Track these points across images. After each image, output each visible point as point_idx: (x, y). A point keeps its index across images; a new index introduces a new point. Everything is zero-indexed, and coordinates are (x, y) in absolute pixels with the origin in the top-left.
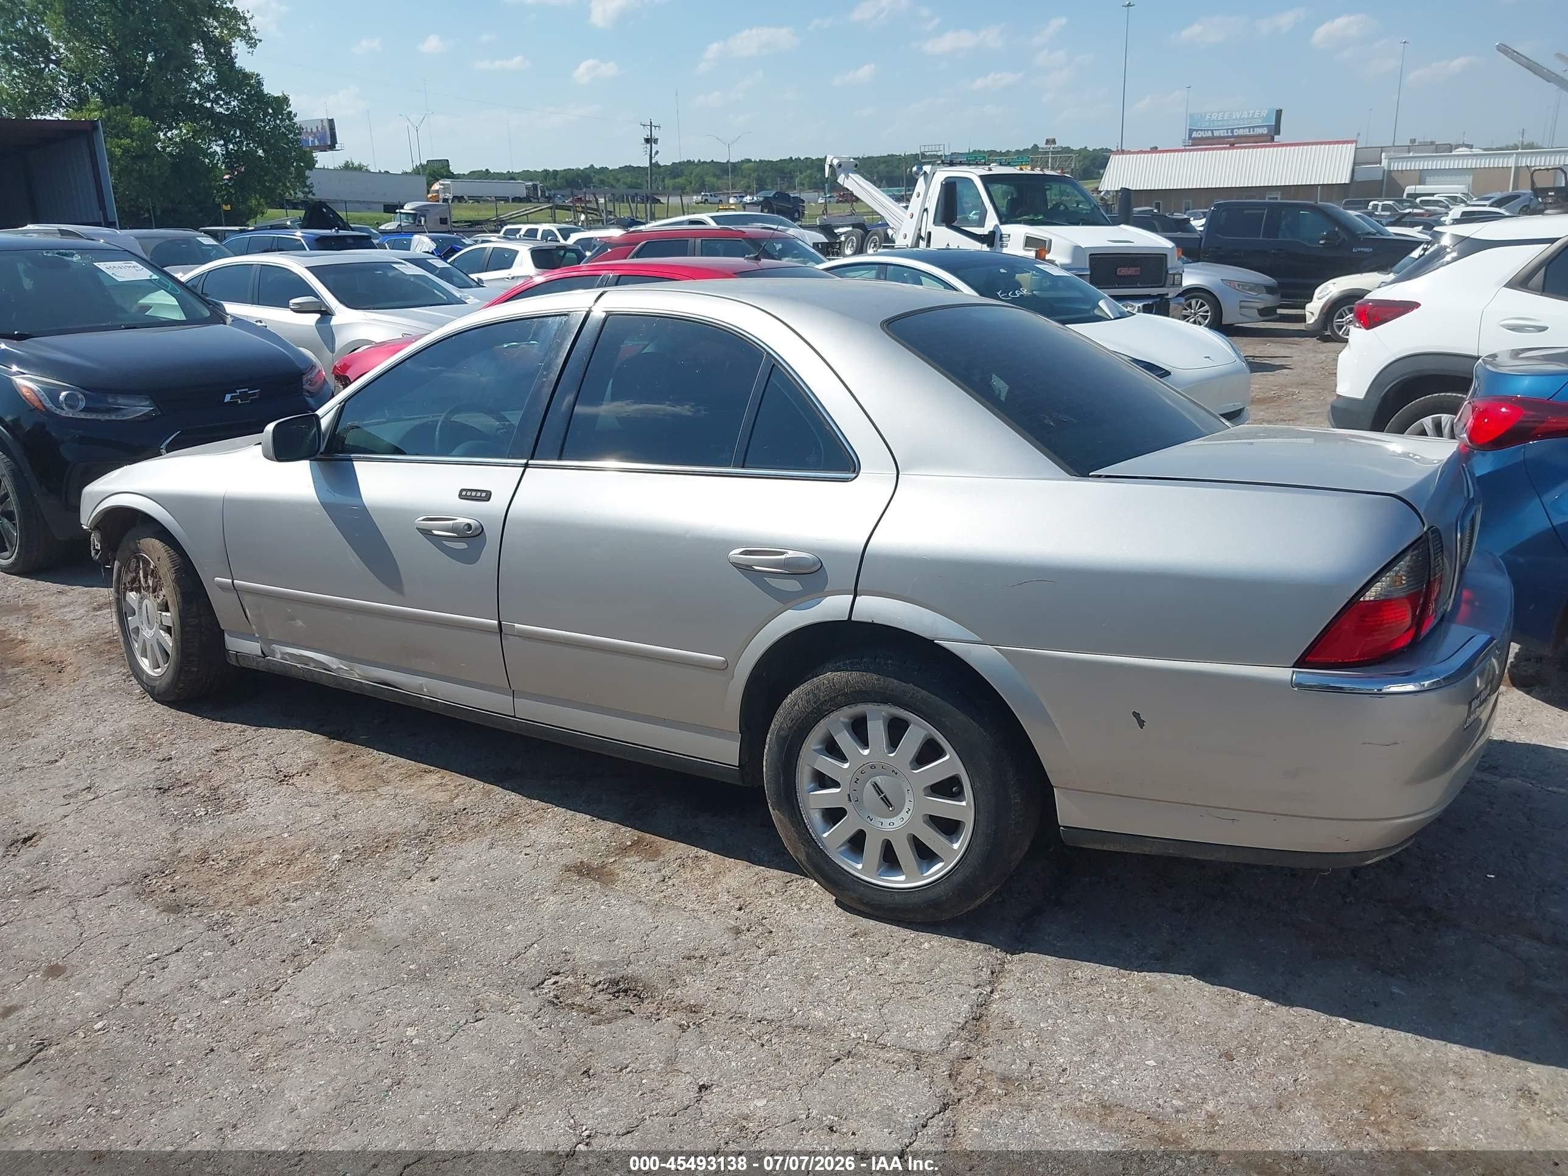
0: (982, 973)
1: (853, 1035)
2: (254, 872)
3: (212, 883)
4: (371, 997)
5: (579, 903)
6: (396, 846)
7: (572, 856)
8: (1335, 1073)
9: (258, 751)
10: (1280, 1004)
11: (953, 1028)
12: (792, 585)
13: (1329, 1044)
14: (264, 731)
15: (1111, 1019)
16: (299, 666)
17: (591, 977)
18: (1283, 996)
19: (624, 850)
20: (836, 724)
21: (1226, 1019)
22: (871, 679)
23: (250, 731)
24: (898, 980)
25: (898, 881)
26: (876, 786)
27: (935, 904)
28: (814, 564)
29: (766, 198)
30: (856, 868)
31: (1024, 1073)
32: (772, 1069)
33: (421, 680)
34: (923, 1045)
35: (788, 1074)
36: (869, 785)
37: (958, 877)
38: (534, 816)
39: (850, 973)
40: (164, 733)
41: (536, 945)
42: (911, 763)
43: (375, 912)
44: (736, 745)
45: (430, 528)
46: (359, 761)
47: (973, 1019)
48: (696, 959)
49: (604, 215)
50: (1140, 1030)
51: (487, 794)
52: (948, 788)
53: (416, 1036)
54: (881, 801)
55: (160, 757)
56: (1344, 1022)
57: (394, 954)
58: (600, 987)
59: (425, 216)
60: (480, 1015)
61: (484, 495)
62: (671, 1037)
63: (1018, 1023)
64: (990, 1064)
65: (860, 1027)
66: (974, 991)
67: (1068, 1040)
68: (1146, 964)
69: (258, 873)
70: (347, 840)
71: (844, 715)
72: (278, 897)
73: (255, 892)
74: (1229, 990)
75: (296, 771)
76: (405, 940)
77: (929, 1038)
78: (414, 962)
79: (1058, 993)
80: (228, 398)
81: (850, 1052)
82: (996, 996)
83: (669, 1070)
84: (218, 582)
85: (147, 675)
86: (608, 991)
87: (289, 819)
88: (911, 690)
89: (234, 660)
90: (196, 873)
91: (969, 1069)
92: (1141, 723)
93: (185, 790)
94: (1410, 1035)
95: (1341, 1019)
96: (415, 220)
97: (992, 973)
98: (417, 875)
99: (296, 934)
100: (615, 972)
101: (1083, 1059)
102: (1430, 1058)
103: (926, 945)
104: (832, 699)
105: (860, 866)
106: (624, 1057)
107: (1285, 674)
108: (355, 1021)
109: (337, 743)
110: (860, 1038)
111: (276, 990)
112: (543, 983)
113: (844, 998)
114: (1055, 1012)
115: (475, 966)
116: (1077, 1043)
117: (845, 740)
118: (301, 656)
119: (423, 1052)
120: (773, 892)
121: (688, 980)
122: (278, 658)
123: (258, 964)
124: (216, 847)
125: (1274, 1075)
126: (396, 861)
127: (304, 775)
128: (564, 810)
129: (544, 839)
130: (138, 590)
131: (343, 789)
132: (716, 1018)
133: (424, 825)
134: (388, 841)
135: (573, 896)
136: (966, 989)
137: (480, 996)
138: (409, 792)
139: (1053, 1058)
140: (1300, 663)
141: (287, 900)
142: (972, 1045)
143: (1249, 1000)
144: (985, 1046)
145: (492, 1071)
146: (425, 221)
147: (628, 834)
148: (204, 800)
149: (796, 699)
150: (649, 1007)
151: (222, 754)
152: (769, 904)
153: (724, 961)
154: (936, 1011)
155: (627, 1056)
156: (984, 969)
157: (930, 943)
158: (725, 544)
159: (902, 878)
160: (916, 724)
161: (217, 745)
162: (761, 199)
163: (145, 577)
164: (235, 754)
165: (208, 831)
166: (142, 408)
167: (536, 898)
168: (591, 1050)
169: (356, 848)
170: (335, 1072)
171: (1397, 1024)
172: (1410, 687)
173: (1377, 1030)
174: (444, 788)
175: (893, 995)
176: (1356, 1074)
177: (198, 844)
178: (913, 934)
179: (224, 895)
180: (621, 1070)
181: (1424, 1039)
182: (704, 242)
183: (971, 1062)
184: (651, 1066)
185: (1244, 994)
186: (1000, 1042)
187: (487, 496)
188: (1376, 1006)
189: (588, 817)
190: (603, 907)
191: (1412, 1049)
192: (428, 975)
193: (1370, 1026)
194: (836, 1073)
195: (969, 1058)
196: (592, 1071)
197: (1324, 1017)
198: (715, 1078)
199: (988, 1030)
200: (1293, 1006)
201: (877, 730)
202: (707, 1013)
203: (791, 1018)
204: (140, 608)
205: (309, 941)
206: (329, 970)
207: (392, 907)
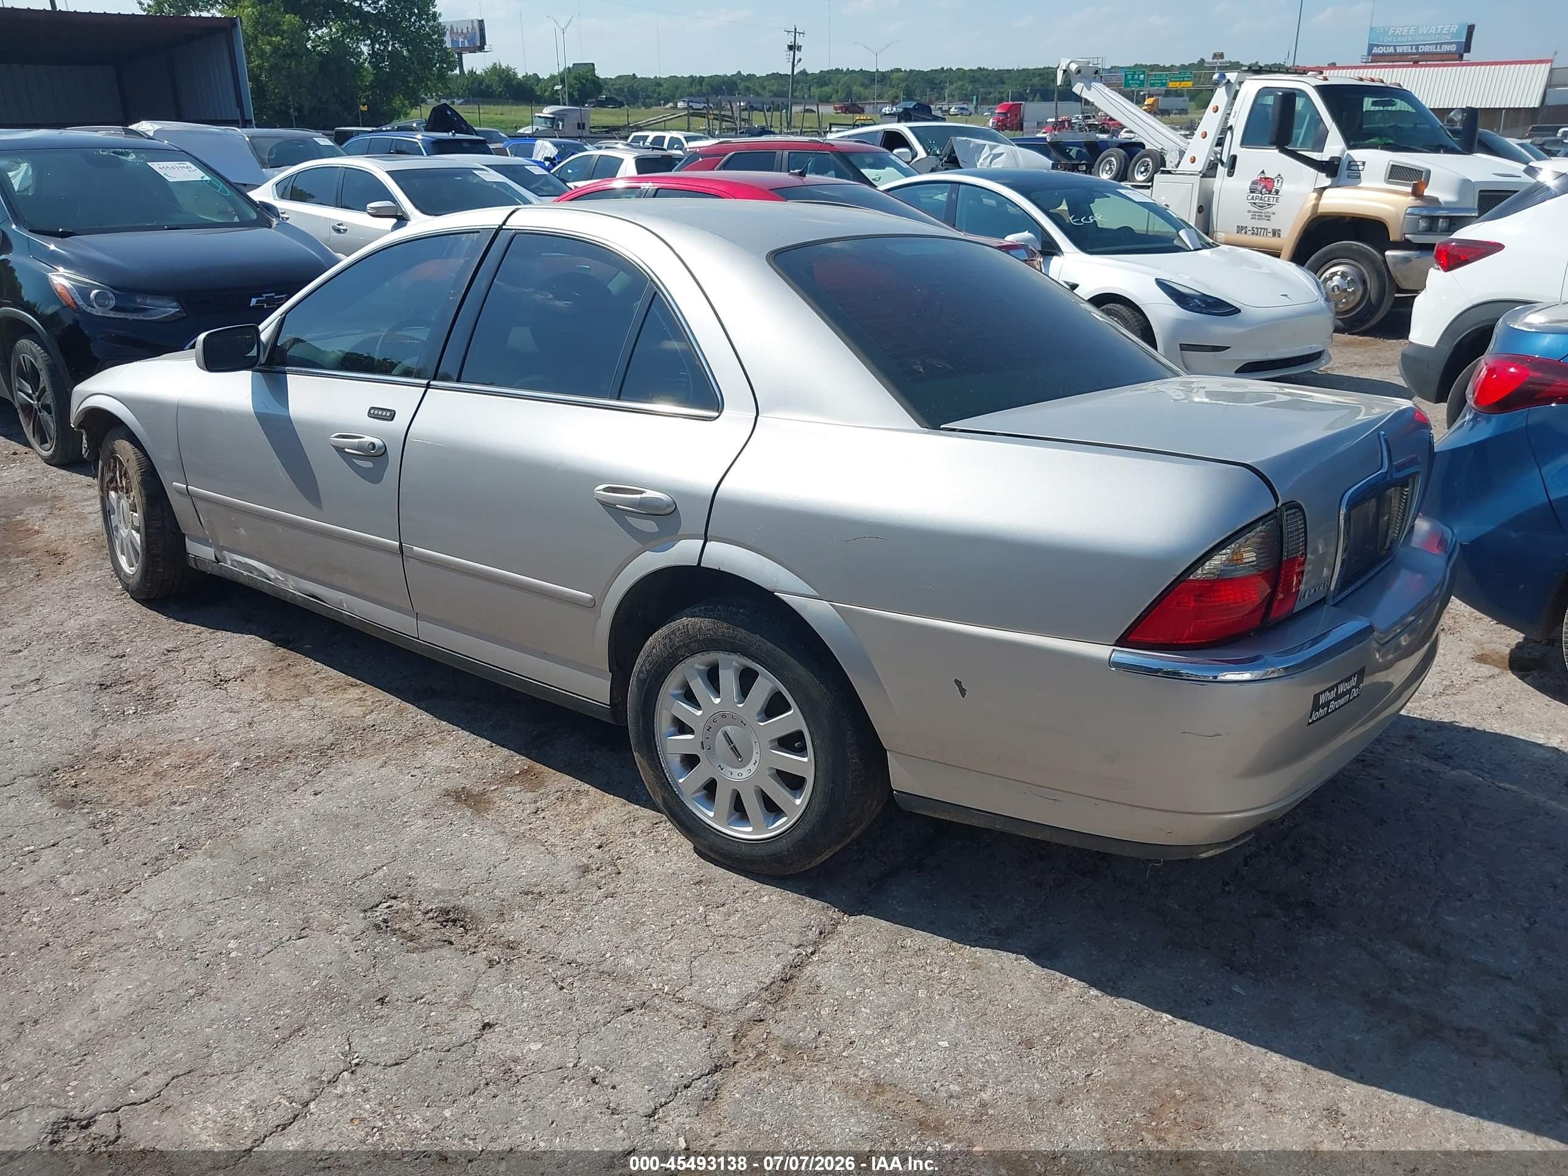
0: (810, 933)
1: (654, 986)
2: (156, 774)
3: (114, 781)
4: (210, 906)
5: (444, 829)
6: (297, 757)
7: (457, 781)
8: (1134, 1073)
9: (205, 655)
10: (1106, 993)
11: (756, 987)
12: (649, 526)
13: (1140, 1040)
14: (219, 633)
15: (922, 993)
16: (245, 573)
17: (425, 904)
18: (1110, 986)
19: (510, 779)
20: (691, 670)
21: (1042, 1004)
22: (723, 628)
23: (206, 633)
24: (723, 933)
25: (744, 832)
26: (726, 735)
27: (777, 858)
28: (668, 506)
29: (905, 109)
30: (707, 815)
31: (810, 1042)
32: (561, 1013)
33: (341, 596)
34: (719, 1003)
35: (574, 1019)
36: (720, 734)
37: (798, 834)
38: (437, 738)
39: (678, 921)
40: (127, 630)
41: (385, 868)
42: (759, 714)
43: (249, 822)
44: (608, 684)
45: (343, 446)
46: (294, 670)
47: (782, 980)
48: (533, 894)
49: (738, 123)
50: (947, 1008)
51: (400, 712)
52: (791, 742)
53: (236, 949)
54: (731, 752)
55: (115, 654)
56: (1167, 1017)
57: (249, 866)
58: (431, 915)
59: (563, 121)
60: (304, 933)
61: (388, 414)
62: (476, 971)
63: (824, 988)
64: (777, 1030)
65: (664, 978)
66: (793, 951)
67: (868, 1011)
68: (982, 939)
69: (159, 775)
70: (252, 748)
71: (698, 662)
72: (168, 799)
73: (149, 793)
74: (1058, 974)
75: (232, 676)
76: (265, 852)
77: (727, 997)
78: (264, 874)
79: (879, 961)
80: (254, 301)
81: (644, 1003)
82: (815, 958)
83: (461, 1004)
84: (176, 487)
85: (125, 572)
86: (438, 919)
87: (206, 723)
88: (757, 640)
89: (193, 563)
90: (102, 770)
91: (757, 1032)
92: (963, 692)
93: (126, 687)
94: (1231, 1038)
95: (1164, 1015)
96: (552, 124)
97: (821, 933)
98: (303, 788)
99: (166, 838)
100: (448, 901)
101: (876, 1033)
102: (1242, 1065)
103: (765, 899)
104: (687, 646)
105: (711, 814)
106: (422, 987)
107: (1102, 652)
108: (185, 929)
109: (282, 650)
110: (660, 989)
111: (127, 892)
112: (377, 906)
113: (661, 947)
114: (867, 981)
115: (320, 883)
116: (875, 1016)
117: (699, 687)
118: (246, 564)
119: (236, 966)
120: (638, 833)
121: (516, 916)
122: (228, 565)
123: (120, 866)
124: (129, 746)
125: (1068, 1068)
126: (290, 771)
127: (239, 680)
128: (468, 733)
129: (436, 761)
130: (116, 490)
131: (269, 697)
132: (529, 956)
133: (330, 739)
134: (290, 752)
135: (441, 822)
136: (786, 947)
137: (312, 914)
138: (327, 704)
139: (845, 1029)
140: (1123, 641)
141: (175, 803)
142: (770, 1007)
143: (1075, 986)
144: (783, 1009)
145: (292, 990)
146: (563, 125)
147: (520, 762)
148: (139, 698)
149: (655, 642)
150: (470, 939)
151: (172, 654)
152: (630, 844)
153: (559, 899)
154: (746, 968)
155: (426, 987)
156: (814, 929)
157: (771, 897)
158: (591, 478)
159: (750, 829)
160: (764, 676)
161: (169, 646)
162: (900, 110)
163: (121, 478)
164: (184, 655)
165: (128, 730)
166: (170, 309)
167: (405, 820)
168: (395, 978)
169: (259, 757)
170: (146, 978)
171: (1222, 1025)
172: (1247, 676)
173: (1197, 1029)
174: (362, 703)
175: (711, 948)
176: (1155, 1075)
177: (114, 742)
178: (755, 886)
179: (120, 794)
180: (416, 1000)
181: (1244, 1045)
182: (792, 155)
183: (762, 1025)
184: (445, 999)
185: (1073, 979)
186: (798, 1007)
187: (391, 415)
188: (1208, 1004)
189: (488, 742)
190: (465, 835)
191: (1227, 1055)
192: (272, 888)
193: (1193, 1024)
194: (621, 1024)
195: (761, 1021)
196: (388, 999)
197: (1147, 1011)
198: (503, 1016)
199: (793, 992)
200: (1119, 997)
201: (728, 679)
202: (522, 950)
203: (599, 963)
204: (118, 508)
205: (176, 846)
206: (182, 876)
207: (266, 818)
